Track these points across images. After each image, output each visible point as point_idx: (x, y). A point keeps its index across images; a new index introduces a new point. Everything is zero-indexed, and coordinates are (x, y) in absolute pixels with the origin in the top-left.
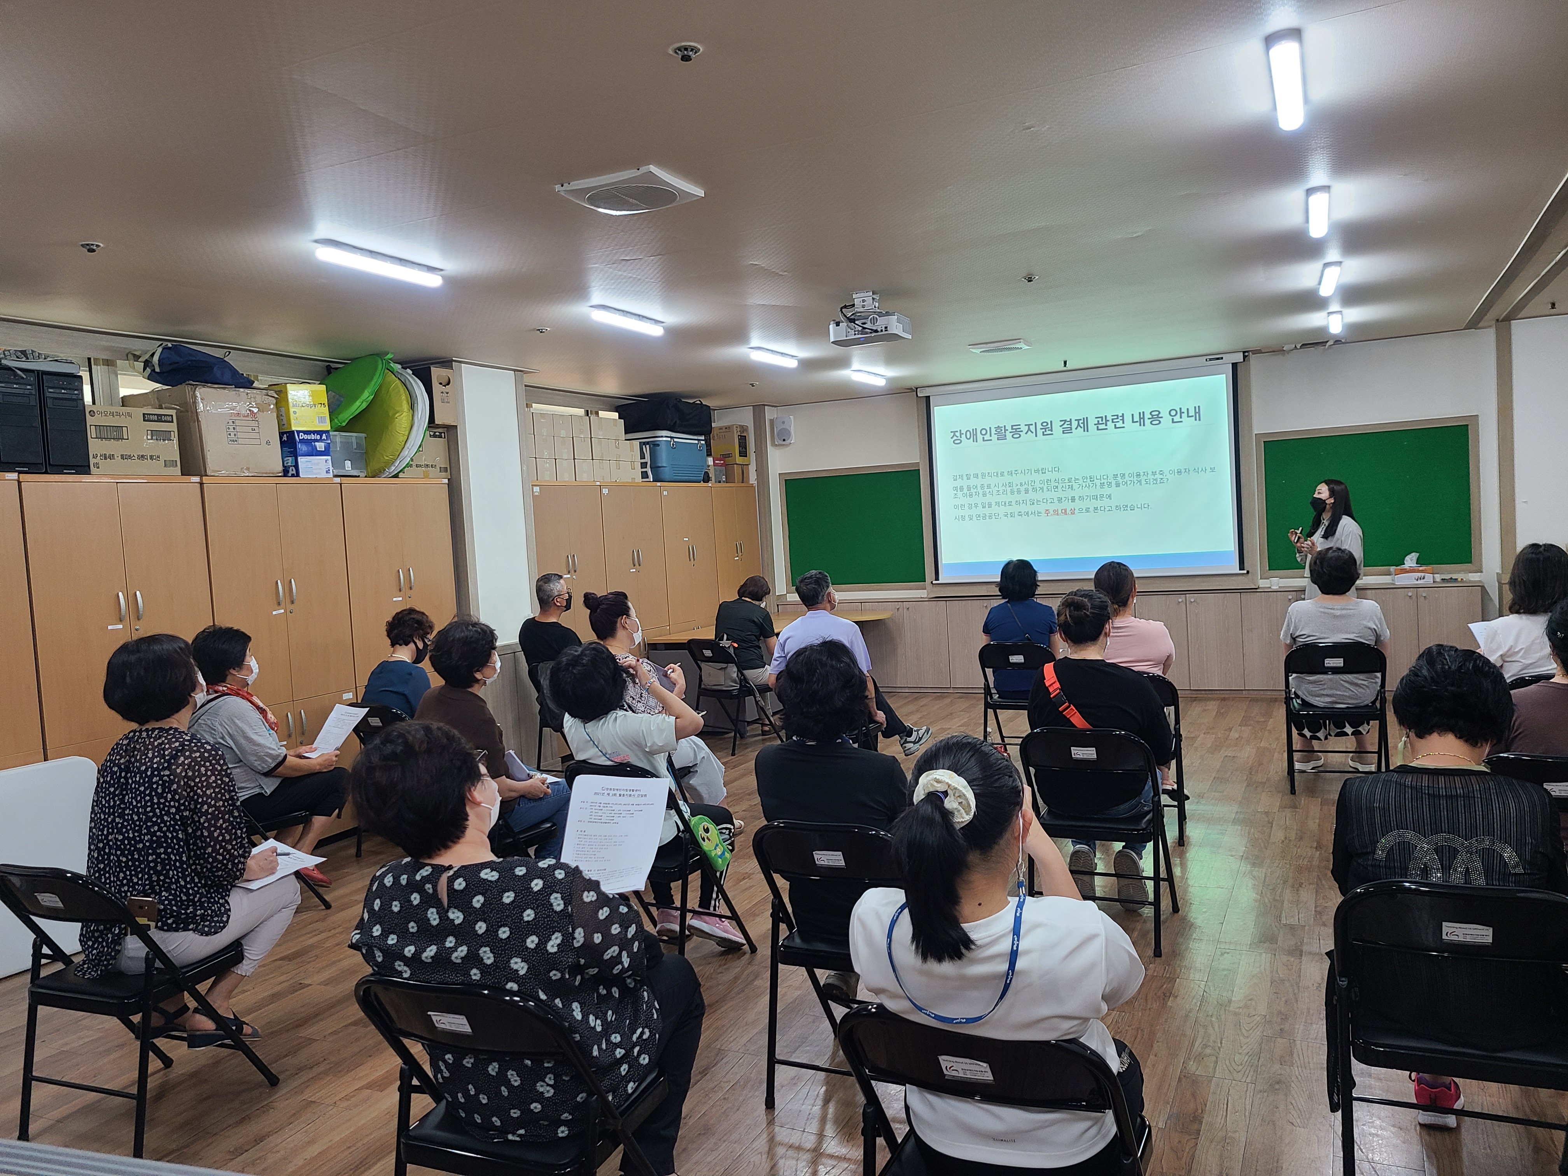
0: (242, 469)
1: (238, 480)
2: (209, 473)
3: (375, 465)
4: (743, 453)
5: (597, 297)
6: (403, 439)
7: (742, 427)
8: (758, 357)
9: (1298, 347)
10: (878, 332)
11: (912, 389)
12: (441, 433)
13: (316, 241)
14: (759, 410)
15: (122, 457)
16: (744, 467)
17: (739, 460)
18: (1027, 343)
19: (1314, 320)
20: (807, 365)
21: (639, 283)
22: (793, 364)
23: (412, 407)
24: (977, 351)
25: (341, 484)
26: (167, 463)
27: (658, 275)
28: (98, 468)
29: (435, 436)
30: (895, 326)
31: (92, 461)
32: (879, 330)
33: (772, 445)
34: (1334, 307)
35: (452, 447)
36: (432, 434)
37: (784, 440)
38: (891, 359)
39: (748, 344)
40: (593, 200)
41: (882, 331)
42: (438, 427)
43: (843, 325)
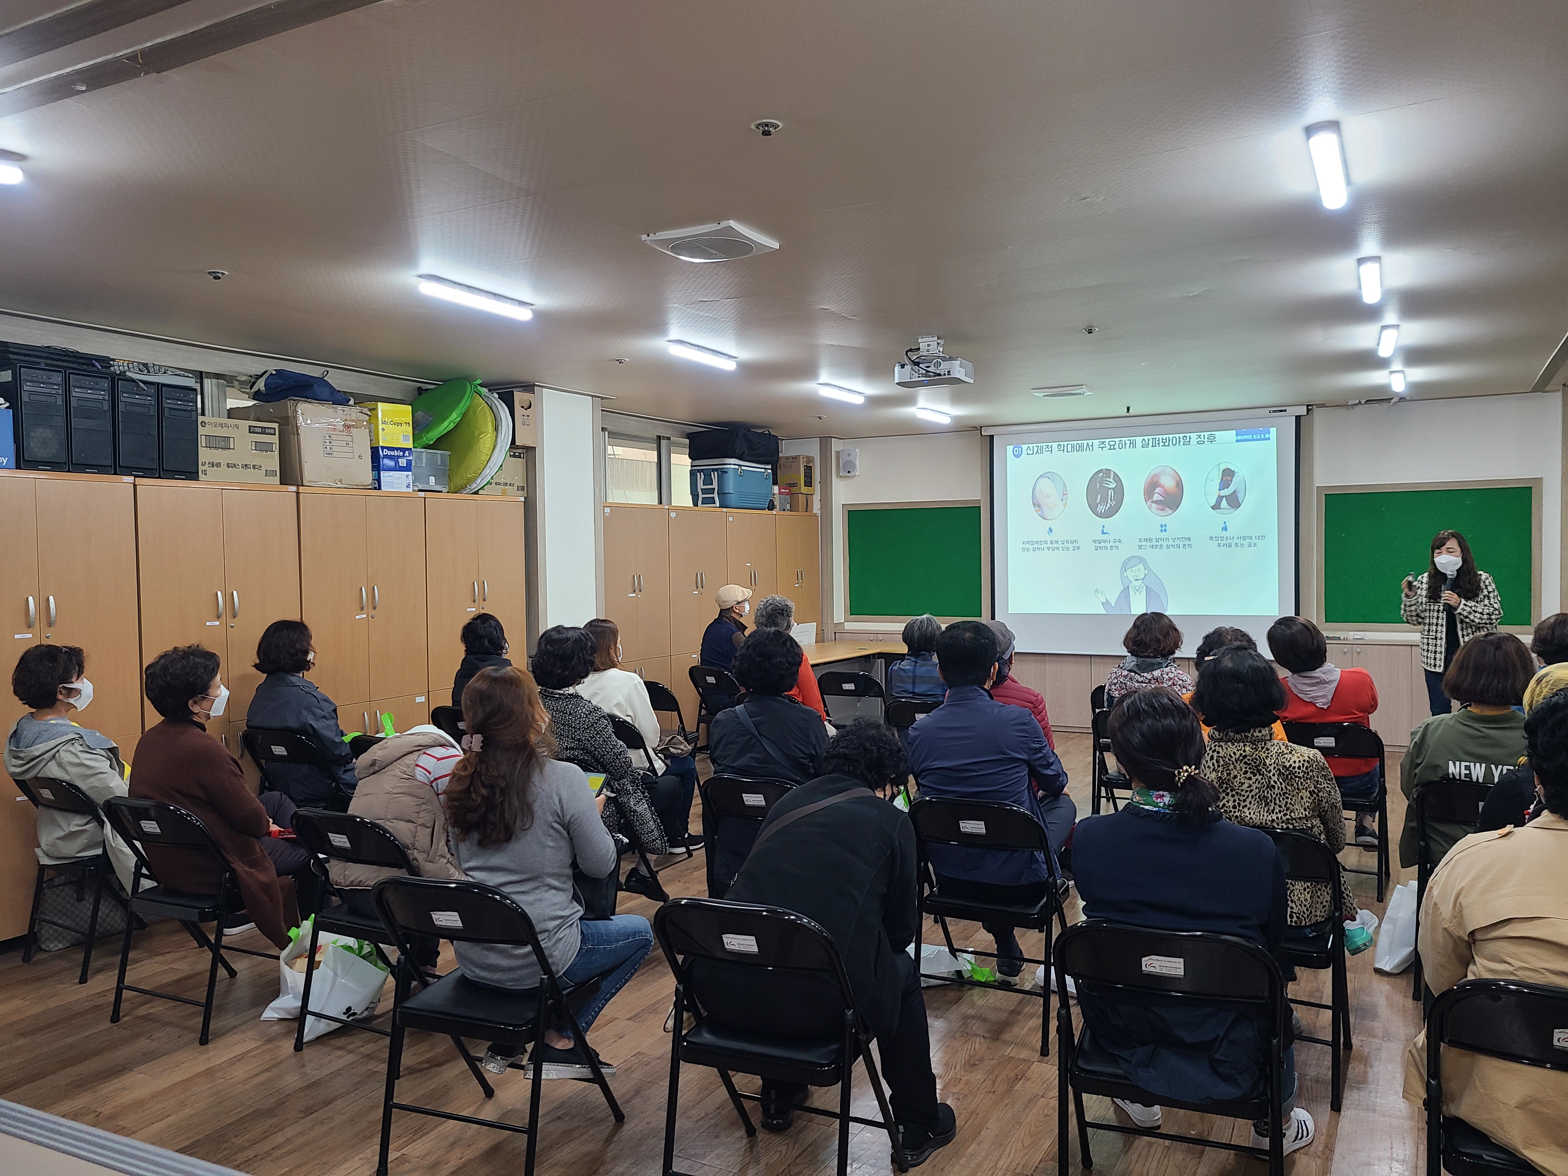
0: (335, 480)
1: (330, 491)
2: (305, 483)
3: (458, 481)
4: (809, 483)
5: (675, 332)
6: (485, 458)
7: (808, 457)
8: (826, 393)
9: (1363, 402)
10: (941, 375)
11: (976, 427)
12: (520, 453)
13: (420, 276)
14: (825, 441)
15: (228, 464)
16: (809, 497)
17: (804, 489)
18: (1090, 388)
19: (1376, 378)
20: (874, 402)
21: (715, 321)
22: (859, 400)
23: (496, 429)
24: (1041, 395)
25: (425, 498)
26: (268, 473)
27: (733, 315)
28: (206, 474)
29: (514, 456)
30: (958, 369)
31: (201, 468)
32: (942, 374)
33: (837, 477)
34: (1397, 366)
35: (530, 468)
36: (512, 454)
37: (849, 472)
38: (956, 399)
39: (818, 380)
40: (674, 249)
41: (945, 374)
42: (518, 447)
43: (908, 368)
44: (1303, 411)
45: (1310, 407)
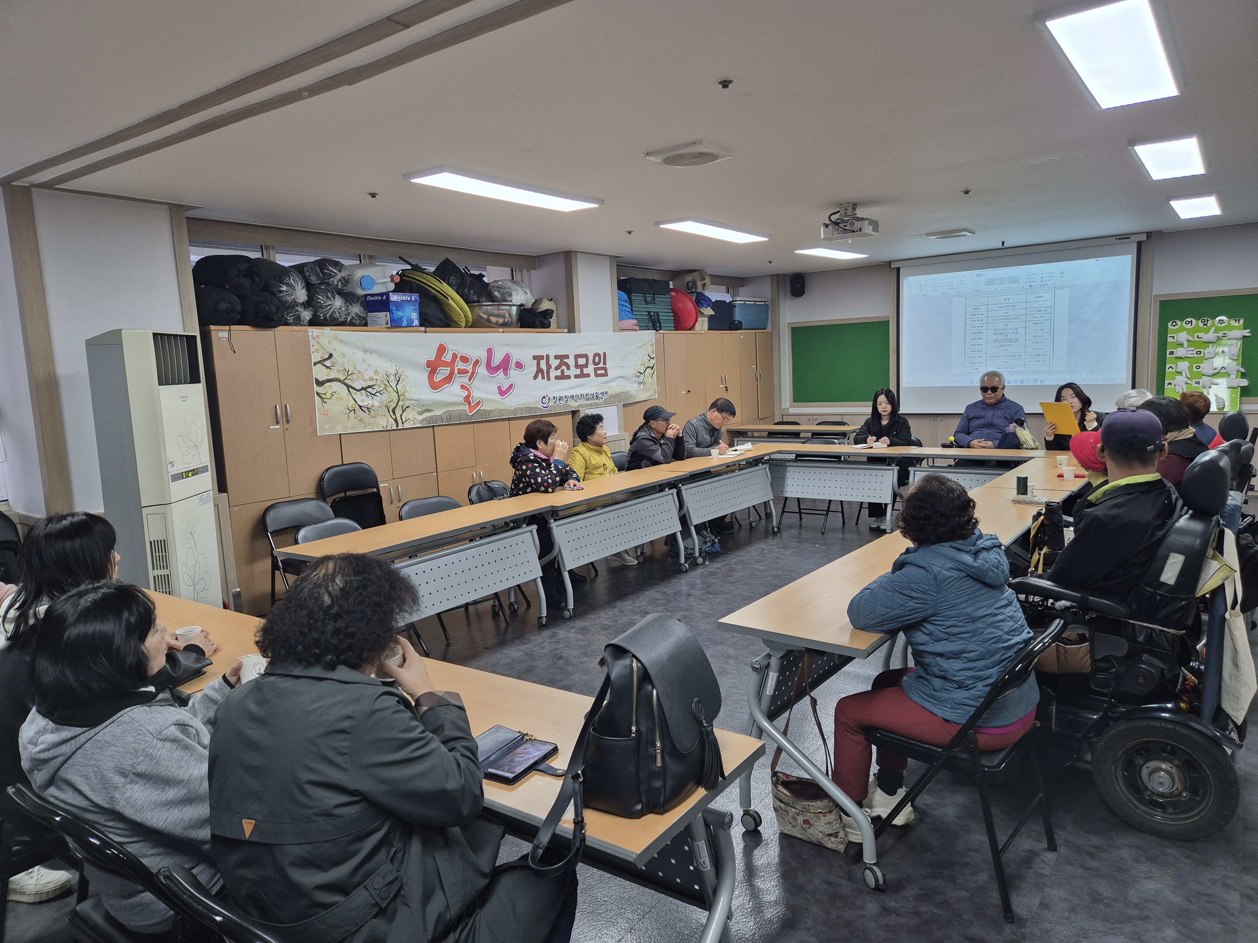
11: (886, 263)
24: (932, 238)
30: (867, 227)
32: (856, 230)
40: (665, 161)
43: (830, 227)
44: (1143, 238)
45: (1150, 234)
